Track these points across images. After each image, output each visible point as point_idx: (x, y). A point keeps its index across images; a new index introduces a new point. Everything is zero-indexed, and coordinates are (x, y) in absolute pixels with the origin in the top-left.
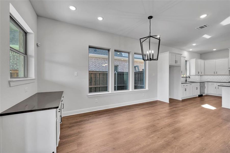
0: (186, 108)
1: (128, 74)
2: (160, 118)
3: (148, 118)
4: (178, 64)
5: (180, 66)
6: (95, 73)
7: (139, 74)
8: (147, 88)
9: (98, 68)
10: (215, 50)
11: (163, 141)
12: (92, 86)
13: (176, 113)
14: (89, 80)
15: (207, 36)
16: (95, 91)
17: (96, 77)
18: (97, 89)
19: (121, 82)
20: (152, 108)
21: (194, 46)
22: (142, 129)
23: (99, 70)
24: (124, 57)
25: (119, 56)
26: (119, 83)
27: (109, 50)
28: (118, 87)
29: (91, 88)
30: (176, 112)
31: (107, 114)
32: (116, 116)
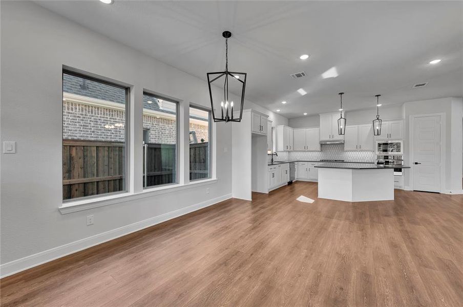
0: (278, 206)
1: (175, 149)
2: (243, 233)
3: (223, 238)
4: (264, 132)
5: (266, 136)
6: (84, 146)
7: (197, 149)
8: (214, 177)
9: (93, 132)
10: (305, 114)
11: (259, 284)
12: (72, 181)
13: (267, 218)
14: (64, 164)
15: (302, 92)
16: (85, 194)
17: (87, 156)
18: (90, 186)
19: (156, 167)
20: (227, 215)
21: (284, 105)
22: (217, 269)
23: (97, 137)
24: (163, 111)
25: (150, 109)
26: (153, 168)
27: (127, 89)
28: (150, 178)
29: (70, 185)
30: (266, 216)
31: (124, 249)
32: (150, 249)
